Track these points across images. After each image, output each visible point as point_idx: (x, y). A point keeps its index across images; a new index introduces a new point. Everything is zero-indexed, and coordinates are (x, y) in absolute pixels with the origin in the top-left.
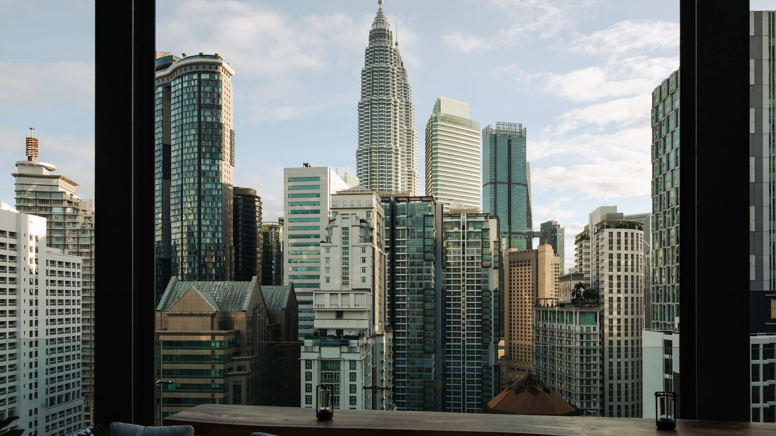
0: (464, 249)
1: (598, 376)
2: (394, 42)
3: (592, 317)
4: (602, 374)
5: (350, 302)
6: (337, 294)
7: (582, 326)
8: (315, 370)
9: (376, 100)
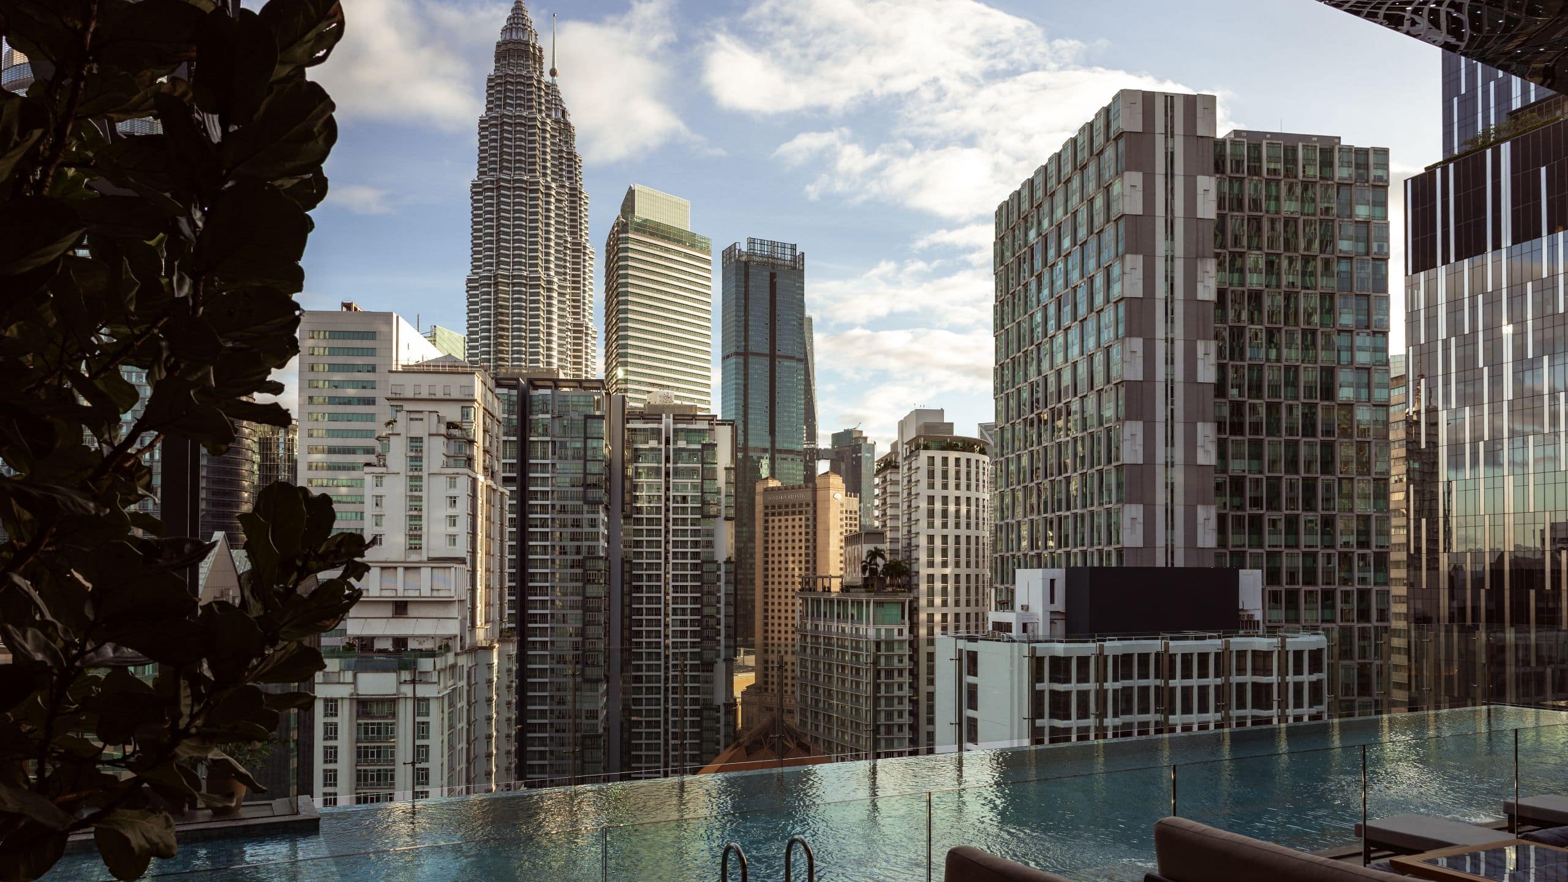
0: (667, 482)
1: (906, 719)
2: (547, 69)
3: (896, 611)
4: (914, 714)
5: (424, 583)
6: (396, 568)
7: (879, 627)
8: (344, 718)
9: (508, 181)
